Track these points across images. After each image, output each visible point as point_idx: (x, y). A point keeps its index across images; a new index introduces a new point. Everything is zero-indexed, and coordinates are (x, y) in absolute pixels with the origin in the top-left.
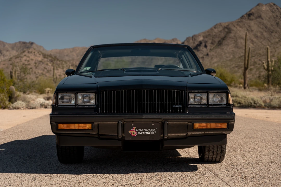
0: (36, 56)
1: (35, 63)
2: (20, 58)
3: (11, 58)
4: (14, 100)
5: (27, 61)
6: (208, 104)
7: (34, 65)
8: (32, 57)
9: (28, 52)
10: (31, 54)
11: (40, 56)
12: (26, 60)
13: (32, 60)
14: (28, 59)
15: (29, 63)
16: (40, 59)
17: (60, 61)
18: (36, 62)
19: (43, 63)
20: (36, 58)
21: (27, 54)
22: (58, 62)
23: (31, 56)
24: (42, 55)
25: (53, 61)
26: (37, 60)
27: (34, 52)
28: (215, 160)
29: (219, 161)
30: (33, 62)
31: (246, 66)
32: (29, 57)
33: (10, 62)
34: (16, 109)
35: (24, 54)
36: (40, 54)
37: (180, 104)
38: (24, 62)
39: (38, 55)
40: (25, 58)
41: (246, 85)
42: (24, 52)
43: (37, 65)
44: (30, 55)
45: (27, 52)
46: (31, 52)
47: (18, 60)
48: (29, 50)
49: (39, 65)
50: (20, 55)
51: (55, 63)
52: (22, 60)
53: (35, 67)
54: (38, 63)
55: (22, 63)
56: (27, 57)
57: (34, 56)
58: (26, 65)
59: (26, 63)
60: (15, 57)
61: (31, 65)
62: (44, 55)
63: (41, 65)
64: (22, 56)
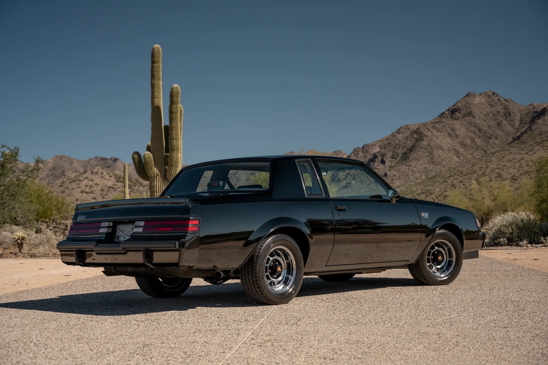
0: (105, 179)
1: (102, 190)
2: (77, 183)
3: (63, 183)
5: (88, 187)
7: (100, 192)
8: (97, 180)
9: (92, 173)
10: (97, 176)
11: (110, 178)
12: (86, 186)
13: (97, 184)
14: (91, 183)
15: (91, 189)
16: (110, 184)
17: (143, 187)
18: (104, 188)
19: (115, 190)
20: (104, 181)
21: (90, 176)
22: (141, 188)
23: (96, 178)
24: (114, 177)
25: (133, 187)
26: (106, 186)
27: (102, 173)
30: (99, 188)
32: (92, 180)
33: (62, 189)
35: (85, 176)
36: (111, 176)
38: (84, 188)
39: (107, 177)
40: (85, 182)
42: (85, 173)
43: (104, 193)
44: (94, 177)
45: (90, 172)
46: (97, 173)
47: (74, 185)
48: (94, 169)
49: (108, 193)
50: (78, 178)
51: (136, 189)
52: (80, 185)
53: (101, 196)
54: (107, 190)
55: (80, 190)
56: (89, 180)
57: (102, 178)
58: (86, 193)
59: (88, 190)
60: (69, 181)
61: (96, 193)
62: (117, 177)
63: (111, 193)
64: (81, 178)
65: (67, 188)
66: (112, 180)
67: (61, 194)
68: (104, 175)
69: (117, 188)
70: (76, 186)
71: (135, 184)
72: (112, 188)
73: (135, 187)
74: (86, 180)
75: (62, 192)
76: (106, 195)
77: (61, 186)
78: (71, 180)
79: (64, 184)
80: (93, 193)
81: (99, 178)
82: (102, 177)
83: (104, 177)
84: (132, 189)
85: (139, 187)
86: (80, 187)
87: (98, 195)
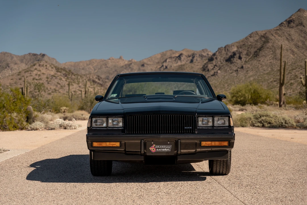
0: (49, 70)
1: (47, 78)
2: (29, 72)
3: (20, 72)
4: (31, 120)
5: (38, 76)
6: (213, 126)
7: (46, 79)
8: (43, 70)
9: (40, 65)
10: (43, 68)
11: (52, 69)
12: (36, 75)
13: (43, 74)
14: (39, 73)
15: (40, 77)
16: (52, 73)
17: (74, 75)
18: (49, 76)
19: (56, 78)
20: (48, 71)
21: (38, 68)
23: (43, 69)
24: (54, 69)
25: (68, 76)
26: (50, 75)
27: (46, 66)
28: (222, 173)
29: (226, 173)
30: (45, 76)
31: (282, 82)
32: (40, 71)
33: (19, 77)
34: (34, 130)
35: (34, 67)
36: (52, 68)
37: (190, 126)
38: (35, 76)
39: (50, 69)
40: (35, 72)
41: (282, 103)
42: (34, 65)
43: (49, 80)
44: (41, 68)
45: (38, 65)
46: (43, 66)
47: (27, 74)
48: (41, 62)
49: (51, 80)
50: (30, 69)
51: (70, 77)
52: (32, 74)
53: (47, 82)
54: (51, 78)
55: (32, 78)
56: (38, 71)
57: (46, 70)
58: (37, 80)
59: (37, 78)
60: (24, 71)
61: (43, 80)
62: (57, 68)
63: (54, 80)
64: (32, 69)
65: (23, 76)
66: (54, 71)
67: (19, 80)
68: (47, 67)
69: (57, 76)
70: (29, 75)
71: (69, 74)
72: (54, 76)
73: (69, 75)
74: (36, 71)
75: (20, 79)
76: (50, 81)
77: (18, 75)
78: (26, 71)
79: (20, 74)
80: (41, 80)
81: (44, 69)
82: (47, 68)
83: (48, 68)
84: (68, 77)
85: (72, 75)
86: (32, 76)
87: (45, 81)
